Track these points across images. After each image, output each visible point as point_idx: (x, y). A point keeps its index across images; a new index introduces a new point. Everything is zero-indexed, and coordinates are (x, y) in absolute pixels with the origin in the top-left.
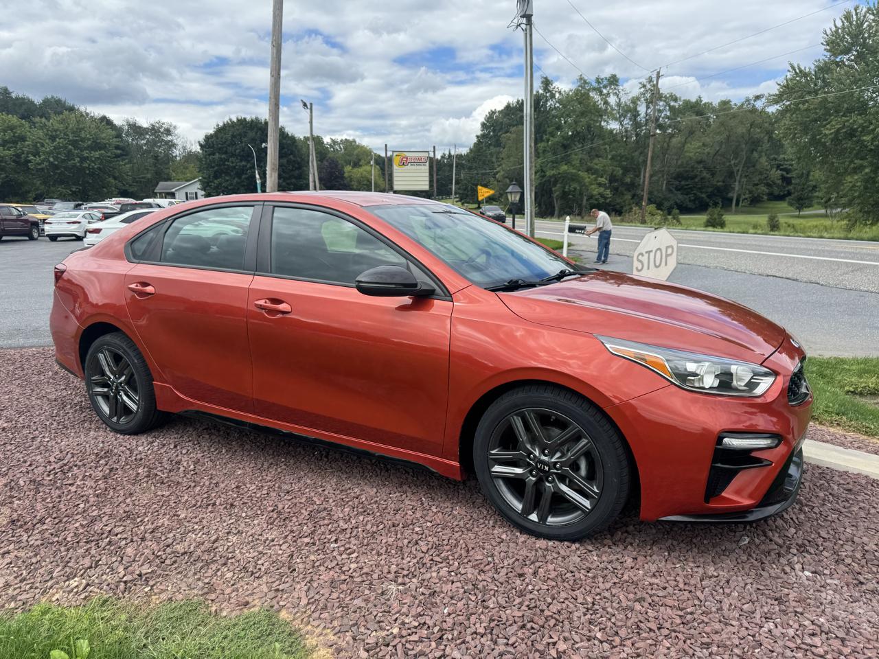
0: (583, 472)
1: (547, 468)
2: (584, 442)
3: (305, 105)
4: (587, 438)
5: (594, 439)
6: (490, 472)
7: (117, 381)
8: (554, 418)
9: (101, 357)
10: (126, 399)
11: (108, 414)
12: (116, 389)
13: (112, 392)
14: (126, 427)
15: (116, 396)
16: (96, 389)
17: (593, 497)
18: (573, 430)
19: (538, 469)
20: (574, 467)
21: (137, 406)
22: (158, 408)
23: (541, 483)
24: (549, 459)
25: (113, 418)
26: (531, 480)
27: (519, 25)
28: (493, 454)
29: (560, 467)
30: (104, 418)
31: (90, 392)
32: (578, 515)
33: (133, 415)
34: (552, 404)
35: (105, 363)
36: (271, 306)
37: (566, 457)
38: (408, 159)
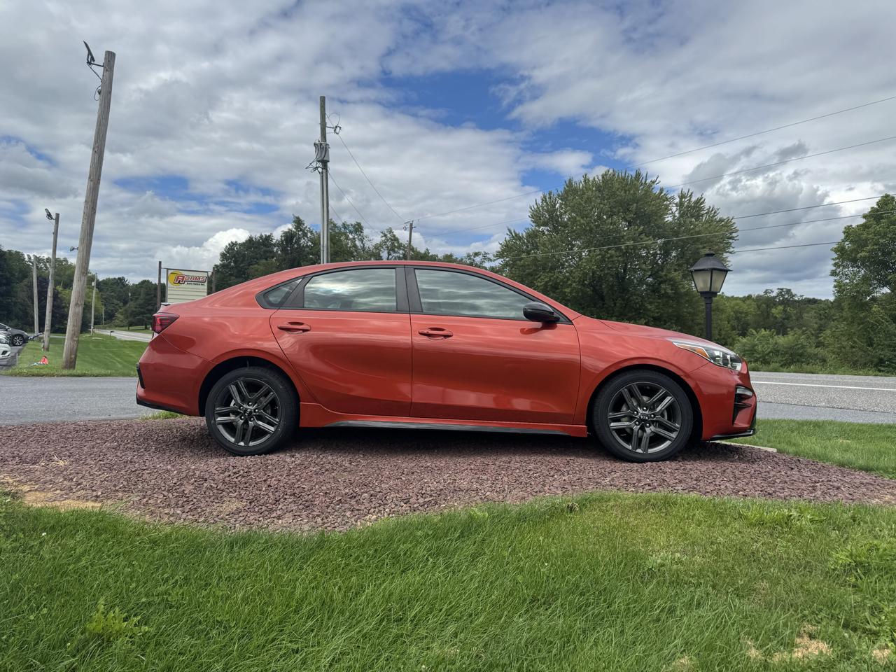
0: (666, 418)
1: (647, 418)
2: (668, 399)
3: (49, 215)
4: (670, 396)
5: (674, 395)
6: (609, 427)
7: (250, 408)
8: (648, 388)
9: (233, 388)
10: (260, 423)
11: (233, 440)
12: (248, 415)
13: (241, 419)
14: (259, 448)
15: (246, 422)
16: (219, 419)
17: (676, 431)
18: (662, 392)
19: (640, 420)
20: (662, 415)
21: (276, 427)
22: (301, 426)
23: (643, 429)
24: (647, 412)
25: (239, 442)
26: (636, 428)
27: (317, 168)
28: (611, 415)
29: (654, 417)
30: (227, 445)
31: (212, 422)
32: (667, 443)
33: (268, 436)
34: (649, 379)
35: (236, 393)
36: (434, 333)
37: (658, 410)
38: (184, 277)
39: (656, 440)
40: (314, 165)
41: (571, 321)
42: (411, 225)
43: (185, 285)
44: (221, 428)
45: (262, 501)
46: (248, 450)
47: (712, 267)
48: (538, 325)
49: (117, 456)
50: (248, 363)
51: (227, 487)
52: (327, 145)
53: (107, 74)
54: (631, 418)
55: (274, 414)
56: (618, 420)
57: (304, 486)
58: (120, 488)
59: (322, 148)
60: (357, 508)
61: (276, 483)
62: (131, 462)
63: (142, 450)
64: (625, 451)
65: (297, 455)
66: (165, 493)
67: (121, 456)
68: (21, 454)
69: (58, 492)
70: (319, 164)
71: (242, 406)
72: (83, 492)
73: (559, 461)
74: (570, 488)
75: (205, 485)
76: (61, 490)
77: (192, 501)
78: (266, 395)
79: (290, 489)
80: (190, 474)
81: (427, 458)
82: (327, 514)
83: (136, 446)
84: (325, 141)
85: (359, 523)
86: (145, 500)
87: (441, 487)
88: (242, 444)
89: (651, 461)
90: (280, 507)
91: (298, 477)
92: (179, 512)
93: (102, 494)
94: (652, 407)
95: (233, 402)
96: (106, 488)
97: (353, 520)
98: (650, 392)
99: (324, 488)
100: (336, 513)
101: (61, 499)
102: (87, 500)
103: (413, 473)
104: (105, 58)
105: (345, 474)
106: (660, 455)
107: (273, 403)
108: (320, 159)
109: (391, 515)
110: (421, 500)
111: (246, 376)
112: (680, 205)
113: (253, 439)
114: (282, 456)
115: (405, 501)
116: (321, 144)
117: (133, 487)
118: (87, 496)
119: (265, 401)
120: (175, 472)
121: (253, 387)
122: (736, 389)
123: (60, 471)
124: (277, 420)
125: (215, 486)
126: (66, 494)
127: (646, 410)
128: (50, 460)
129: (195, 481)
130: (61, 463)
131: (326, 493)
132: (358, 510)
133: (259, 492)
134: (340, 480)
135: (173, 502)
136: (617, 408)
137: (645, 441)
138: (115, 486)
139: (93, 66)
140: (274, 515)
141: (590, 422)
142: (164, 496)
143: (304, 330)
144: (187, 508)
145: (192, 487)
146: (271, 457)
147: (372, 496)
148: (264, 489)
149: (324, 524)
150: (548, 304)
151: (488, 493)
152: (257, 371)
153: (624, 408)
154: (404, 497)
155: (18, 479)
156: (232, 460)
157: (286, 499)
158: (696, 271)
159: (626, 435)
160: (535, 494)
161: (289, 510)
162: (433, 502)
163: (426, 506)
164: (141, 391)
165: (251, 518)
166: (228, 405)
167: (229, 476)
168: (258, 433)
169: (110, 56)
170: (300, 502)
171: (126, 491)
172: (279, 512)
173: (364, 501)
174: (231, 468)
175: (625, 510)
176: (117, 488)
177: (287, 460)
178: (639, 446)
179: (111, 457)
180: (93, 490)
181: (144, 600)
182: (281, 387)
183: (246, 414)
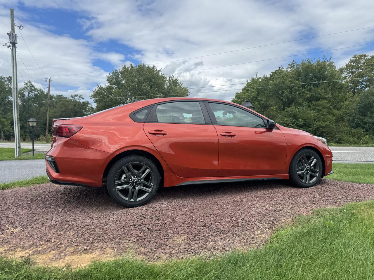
0: (314, 168)
1: (309, 169)
4: (316, 159)
6: (297, 174)
7: (136, 179)
8: (309, 156)
9: (125, 169)
10: (142, 187)
11: (127, 199)
12: (135, 184)
13: (131, 186)
14: (143, 201)
15: (134, 188)
16: (118, 187)
17: (318, 173)
18: (313, 158)
19: (307, 170)
22: (164, 186)
23: (307, 173)
25: (130, 200)
26: (305, 173)
28: (298, 169)
29: (311, 168)
30: (124, 202)
31: (114, 189)
32: (315, 178)
33: (147, 194)
34: (309, 152)
35: (127, 171)
36: (228, 134)
37: (312, 165)
40: (8, 44)
41: (278, 128)
42: (50, 79)
44: (119, 193)
46: (137, 203)
52: (16, 35)
54: (303, 169)
55: (150, 181)
57: (201, 220)
59: (13, 36)
64: (302, 183)
70: (11, 44)
71: (131, 179)
78: (143, 173)
88: (132, 200)
94: (310, 165)
95: (124, 176)
98: (309, 158)
106: (314, 183)
107: (149, 175)
108: (12, 42)
112: (169, 81)
113: (138, 197)
116: (12, 34)
121: (138, 167)
124: (152, 185)
127: (308, 166)
130: (14, 230)
131: (219, 223)
137: (308, 178)
141: (290, 173)
143: (164, 134)
152: (140, 158)
157: (202, 229)
159: (302, 176)
166: (121, 179)
168: (141, 193)
178: (306, 181)
182: (154, 166)
183: (134, 183)
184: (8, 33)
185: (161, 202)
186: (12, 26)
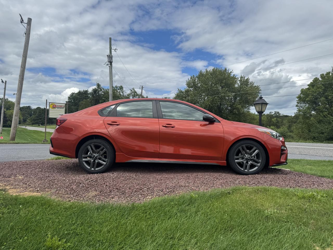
0: (256, 158)
1: (249, 158)
2: (257, 151)
3: (3, 82)
5: (259, 150)
6: (235, 162)
7: (96, 155)
8: (249, 147)
9: (89, 147)
10: (100, 161)
11: (89, 168)
13: (92, 159)
14: (100, 171)
15: (94, 161)
16: (84, 159)
17: (260, 163)
18: (254, 148)
19: (246, 159)
20: (255, 157)
21: (106, 162)
22: (116, 162)
23: (247, 162)
24: (249, 156)
26: (245, 162)
27: (108, 65)
28: (236, 157)
29: (252, 158)
30: (87, 169)
31: (81, 160)
32: (256, 168)
33: (103, 166)
34: (250, 143)
35: (90, 149)
36: (168, 126)
37: (253, 155)
38: (56, 106)
39: (252, 166)
40: (107, 63)
41: (220, 122)
42: (142, 87)
43: (56, 109)
44: (84, 163)
45: (105, 192)
46: (95, 171)
47: (261, 102)
48: (207, 123)
49: (42, 174)
50: (94, 137)
51: (89, 186)
52: (112, 56)
53: (28, 27)
54: (243, 158)
55: (105, 157)
56: (238, 159)
57: (120, 185)
58: (47, 187)
59: (110, 57)
60: (143, 193)
61: (109, 184)
62: (49, 177)
63: (52, 172)
64: (241, 171)
65: (115, 173)
66: (65, 189)
67: (44, 174)
68: (3, 174)
69: (22, 189)
70: (109, 63)
71: (93, 154)
72: (32, 189)
73: (216, 175)
74: (224, 185)
75: (81, 185)
76: (23, 188)
77: (76, 192)
78: (102, 150)
79: (115, 186)
80: (74, 181)
81: (165, 174)
82: (132, 196)
83: (49, 170)
84: (111, 54)
85: (145, 200)
86: (57, 192)
87: (174, 185)
88: (93, 169)
89: (251, 174)
90: (112, 194)
91: (117, 182)
92: (72, 196)
93: (40, 189)
94: (251, 154)
95: (89, 153)
96: (41, 187)
97: (142, 198)
98: (250, 148)
99: (128, 186)
100: (135, 196)
101: (23, 192)
102: (34, 192)
103: (162, 180)
104: (28, 21)
105: (135, 180)
106: (254, 172)
107: (105, 153)
108: (109, 61)
109: (157, 196)
110: (168, 190)
111: (95, 143)
112: (241, 81)
113: (97, 167)
114: (109, 174)
115: (161, 191)
116: (110, 56)
117: (51, 187)
118: (34, 191)
119: (102, 152)
120: (68, 181)
121: (97, 147)
122: (281, 147)
123: (21, 181)
124: (107, 160)
125: (85, 186)
126: (25, 190)
128: (15, 176)
129: (76, 184)
130: (20, 177)
131: (130, 188)
132: (144, 194)
133: (103, 188)
134: (134, 183)
135: (69, 192)
136: (237, 155)
137: (248, 167)
138: (44, 186)
139: (23, 24)
140: (110, 197)
141: (227, 160)
142: (65, 190)
143: (117, 125)
144: (75, 195)
145: (75, 186)
146: (104, 174)
147: (148, 189)
148: (105, 187)
149: (131, 200)
150: (211, 115)
151: (193, 187)
152: (99, 141)
153: (240, 155)
154: (161, 189)
155: (4, 184)
156: (89, 176)
158: (256, 104)
159: (241, 165)
160: (211, 187)
161: (116, 195)
162: (172, 191)
163: (170, 193)
164: (52, 149)
165: (102, 198)
166: (87, 154)
167: (90, 182)
168: (99, 165)
169: (30, 20)
170: (120, 192)
171: (49, 188)
172: (112, 196)
173: (145, 191)
174: (90, 179)
175: (250, 193)
176: (45, 187)
177: (111, 175)
178: (246, 169)
179: (40, 175)
180: (36, 188)
181: (66, 232)
182: (108, 147)
183: (95, 158)
184: (107, 55)
185: (113, 173)
186: (110, 50)
